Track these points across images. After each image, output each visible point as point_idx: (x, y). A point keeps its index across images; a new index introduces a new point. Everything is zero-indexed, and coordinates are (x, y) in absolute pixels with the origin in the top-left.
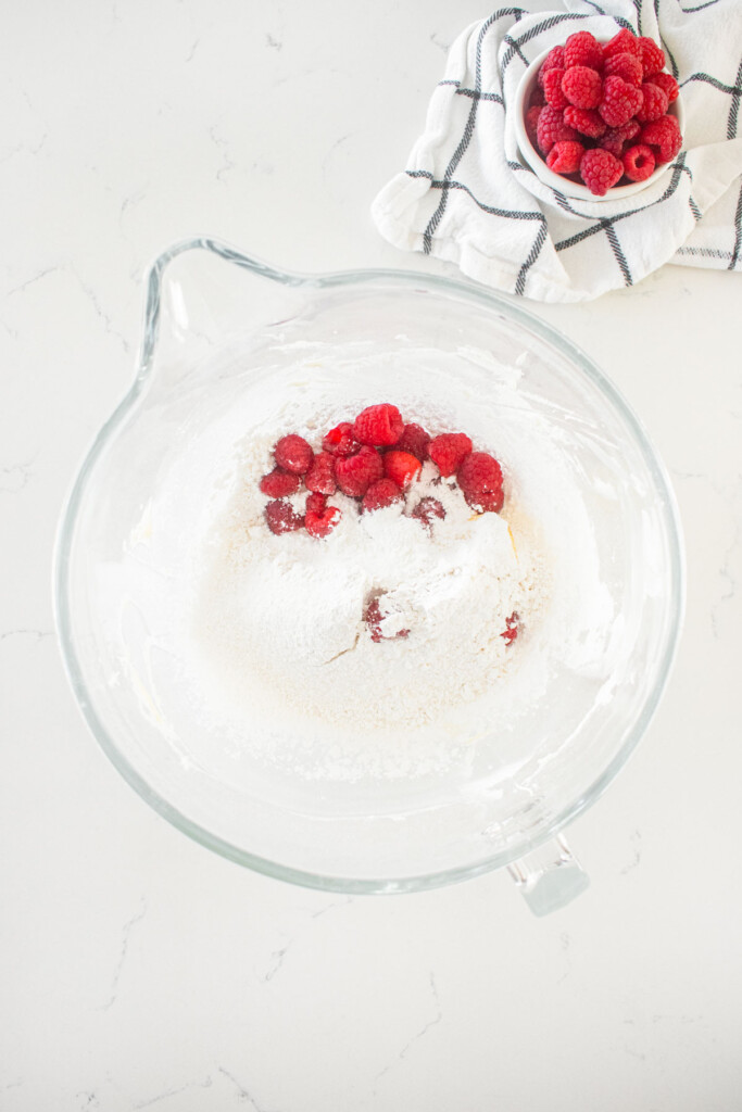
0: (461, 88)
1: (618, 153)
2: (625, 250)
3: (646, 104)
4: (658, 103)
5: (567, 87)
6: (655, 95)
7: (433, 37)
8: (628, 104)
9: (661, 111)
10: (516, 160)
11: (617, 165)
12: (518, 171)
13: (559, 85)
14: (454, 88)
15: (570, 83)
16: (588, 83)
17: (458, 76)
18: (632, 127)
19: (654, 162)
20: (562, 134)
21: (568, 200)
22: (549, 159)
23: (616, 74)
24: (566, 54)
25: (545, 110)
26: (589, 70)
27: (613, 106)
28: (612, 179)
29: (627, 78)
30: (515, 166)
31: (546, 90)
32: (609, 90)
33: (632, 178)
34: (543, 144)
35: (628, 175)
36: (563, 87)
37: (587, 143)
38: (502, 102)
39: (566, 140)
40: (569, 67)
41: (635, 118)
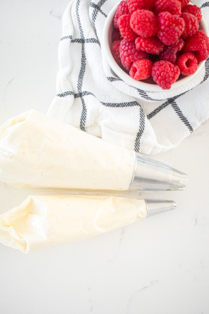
0: (73, 39)
1: (174, 60)
2: (185, 114)
3: (187, 26)
4: (193, 24)
5: (134, 26)
6: (191, 19)
7: (51, 12)
8: (177, 28)
9: (196, 29)
10: (112, 76)
11: (175, 68)
12: (114, 82)
13: (129, 25)
14: (69, 40)
15: (136, 22)
16: (147, 20)
17: (70, 33)
18: (180, 43)
19: (197, 62)
20: (136, 57)
21: (147, 94)
22: (131, 72)
23: (164, 11)
24: (128, 4)
25: (122, 42)
26: (147, 11)
27: (167, 32)
28: (174, 78)
29: (173, 12)
30: (112, 79)
31: (121, 30)
32: (162, 22)
33: (185, 74)
34: (126, 64)
35: (183, 73)
36: (132, 26)
37: (153, 58)
38: (97, 42)
39: (140, 59)
40: (132, 12)
41: (182, 37)
